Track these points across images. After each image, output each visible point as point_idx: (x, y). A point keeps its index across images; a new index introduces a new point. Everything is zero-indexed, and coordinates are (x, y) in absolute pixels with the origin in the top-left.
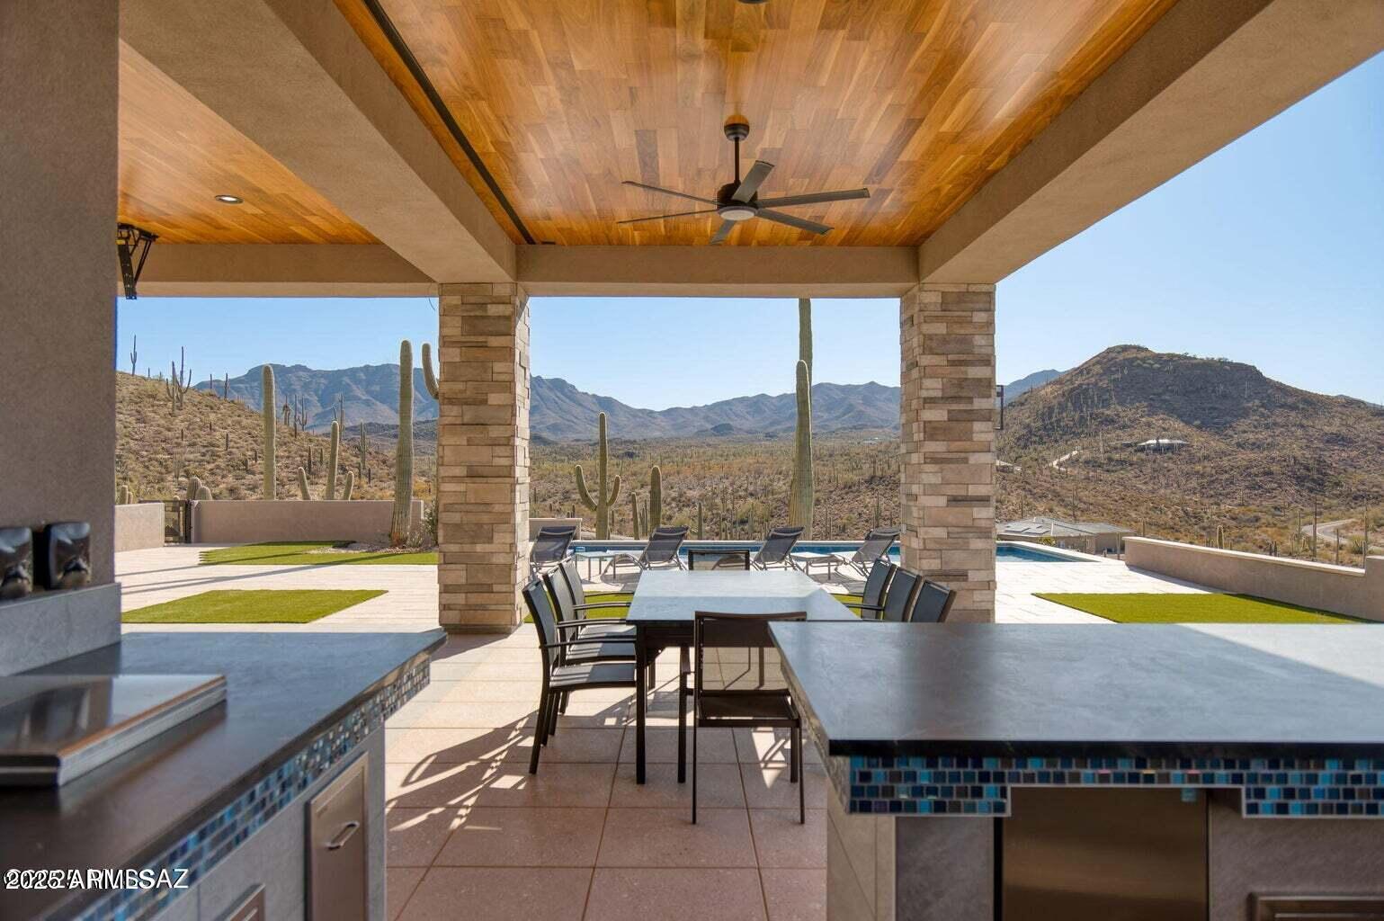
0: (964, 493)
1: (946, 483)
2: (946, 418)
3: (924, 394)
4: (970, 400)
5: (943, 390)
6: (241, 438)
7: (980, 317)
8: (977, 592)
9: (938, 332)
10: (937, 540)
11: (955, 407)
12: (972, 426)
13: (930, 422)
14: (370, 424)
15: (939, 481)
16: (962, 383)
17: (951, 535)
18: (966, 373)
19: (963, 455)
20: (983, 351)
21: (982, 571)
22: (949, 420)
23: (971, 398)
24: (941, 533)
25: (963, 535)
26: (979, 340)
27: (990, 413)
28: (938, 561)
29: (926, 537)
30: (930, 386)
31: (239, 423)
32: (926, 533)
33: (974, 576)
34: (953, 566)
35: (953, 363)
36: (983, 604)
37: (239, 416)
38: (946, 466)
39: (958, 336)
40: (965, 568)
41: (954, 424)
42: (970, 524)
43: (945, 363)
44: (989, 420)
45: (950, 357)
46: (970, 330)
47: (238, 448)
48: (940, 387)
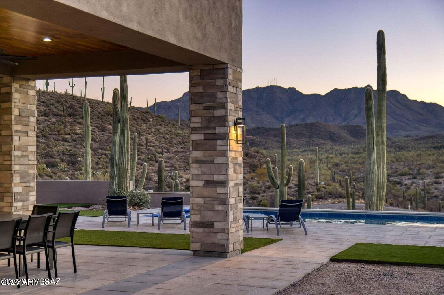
0: (212, 179)
1: (203, 174)
2: (202, 138)
3: (192, 125)
4: (214, 128)
5: (201, 123)
6: (157, 140)
7: (220, 82)
8: (219, 234)
9: (198, 91)
10: (198, 205)
11: (207, 132)
12: (216, 142)
13: (195, 140)
14: (258, 128)
15: (200, 173)
16: (211, 119)
17: (206, 202)
18: (212, 113)
19: (211, 158)
20: (221, 101)
21: (222, 223)
22: (204, 139)
23: (215, 127)
24: (200, 200)
25: (212, 202)
26: (220, 95)
27: (225, 135)
28: (199, 216)
29: (193, 203)
30: (195, 121)
31: (158, 130)
32: (193, 201)
33: (217, 225)
34: (207, 219)
35: (206, 108)
36: (222, 241)
37: (160, 125)
38: (203, 165)
39: (209, 93)
40: (213, 220)
41: (207, 141)
42: (216, 196)
43: (202, 108)
44: (225, 139)
45: (205, 105)
46: (215, 90)
47: (154, 146)
48: (200, 121)
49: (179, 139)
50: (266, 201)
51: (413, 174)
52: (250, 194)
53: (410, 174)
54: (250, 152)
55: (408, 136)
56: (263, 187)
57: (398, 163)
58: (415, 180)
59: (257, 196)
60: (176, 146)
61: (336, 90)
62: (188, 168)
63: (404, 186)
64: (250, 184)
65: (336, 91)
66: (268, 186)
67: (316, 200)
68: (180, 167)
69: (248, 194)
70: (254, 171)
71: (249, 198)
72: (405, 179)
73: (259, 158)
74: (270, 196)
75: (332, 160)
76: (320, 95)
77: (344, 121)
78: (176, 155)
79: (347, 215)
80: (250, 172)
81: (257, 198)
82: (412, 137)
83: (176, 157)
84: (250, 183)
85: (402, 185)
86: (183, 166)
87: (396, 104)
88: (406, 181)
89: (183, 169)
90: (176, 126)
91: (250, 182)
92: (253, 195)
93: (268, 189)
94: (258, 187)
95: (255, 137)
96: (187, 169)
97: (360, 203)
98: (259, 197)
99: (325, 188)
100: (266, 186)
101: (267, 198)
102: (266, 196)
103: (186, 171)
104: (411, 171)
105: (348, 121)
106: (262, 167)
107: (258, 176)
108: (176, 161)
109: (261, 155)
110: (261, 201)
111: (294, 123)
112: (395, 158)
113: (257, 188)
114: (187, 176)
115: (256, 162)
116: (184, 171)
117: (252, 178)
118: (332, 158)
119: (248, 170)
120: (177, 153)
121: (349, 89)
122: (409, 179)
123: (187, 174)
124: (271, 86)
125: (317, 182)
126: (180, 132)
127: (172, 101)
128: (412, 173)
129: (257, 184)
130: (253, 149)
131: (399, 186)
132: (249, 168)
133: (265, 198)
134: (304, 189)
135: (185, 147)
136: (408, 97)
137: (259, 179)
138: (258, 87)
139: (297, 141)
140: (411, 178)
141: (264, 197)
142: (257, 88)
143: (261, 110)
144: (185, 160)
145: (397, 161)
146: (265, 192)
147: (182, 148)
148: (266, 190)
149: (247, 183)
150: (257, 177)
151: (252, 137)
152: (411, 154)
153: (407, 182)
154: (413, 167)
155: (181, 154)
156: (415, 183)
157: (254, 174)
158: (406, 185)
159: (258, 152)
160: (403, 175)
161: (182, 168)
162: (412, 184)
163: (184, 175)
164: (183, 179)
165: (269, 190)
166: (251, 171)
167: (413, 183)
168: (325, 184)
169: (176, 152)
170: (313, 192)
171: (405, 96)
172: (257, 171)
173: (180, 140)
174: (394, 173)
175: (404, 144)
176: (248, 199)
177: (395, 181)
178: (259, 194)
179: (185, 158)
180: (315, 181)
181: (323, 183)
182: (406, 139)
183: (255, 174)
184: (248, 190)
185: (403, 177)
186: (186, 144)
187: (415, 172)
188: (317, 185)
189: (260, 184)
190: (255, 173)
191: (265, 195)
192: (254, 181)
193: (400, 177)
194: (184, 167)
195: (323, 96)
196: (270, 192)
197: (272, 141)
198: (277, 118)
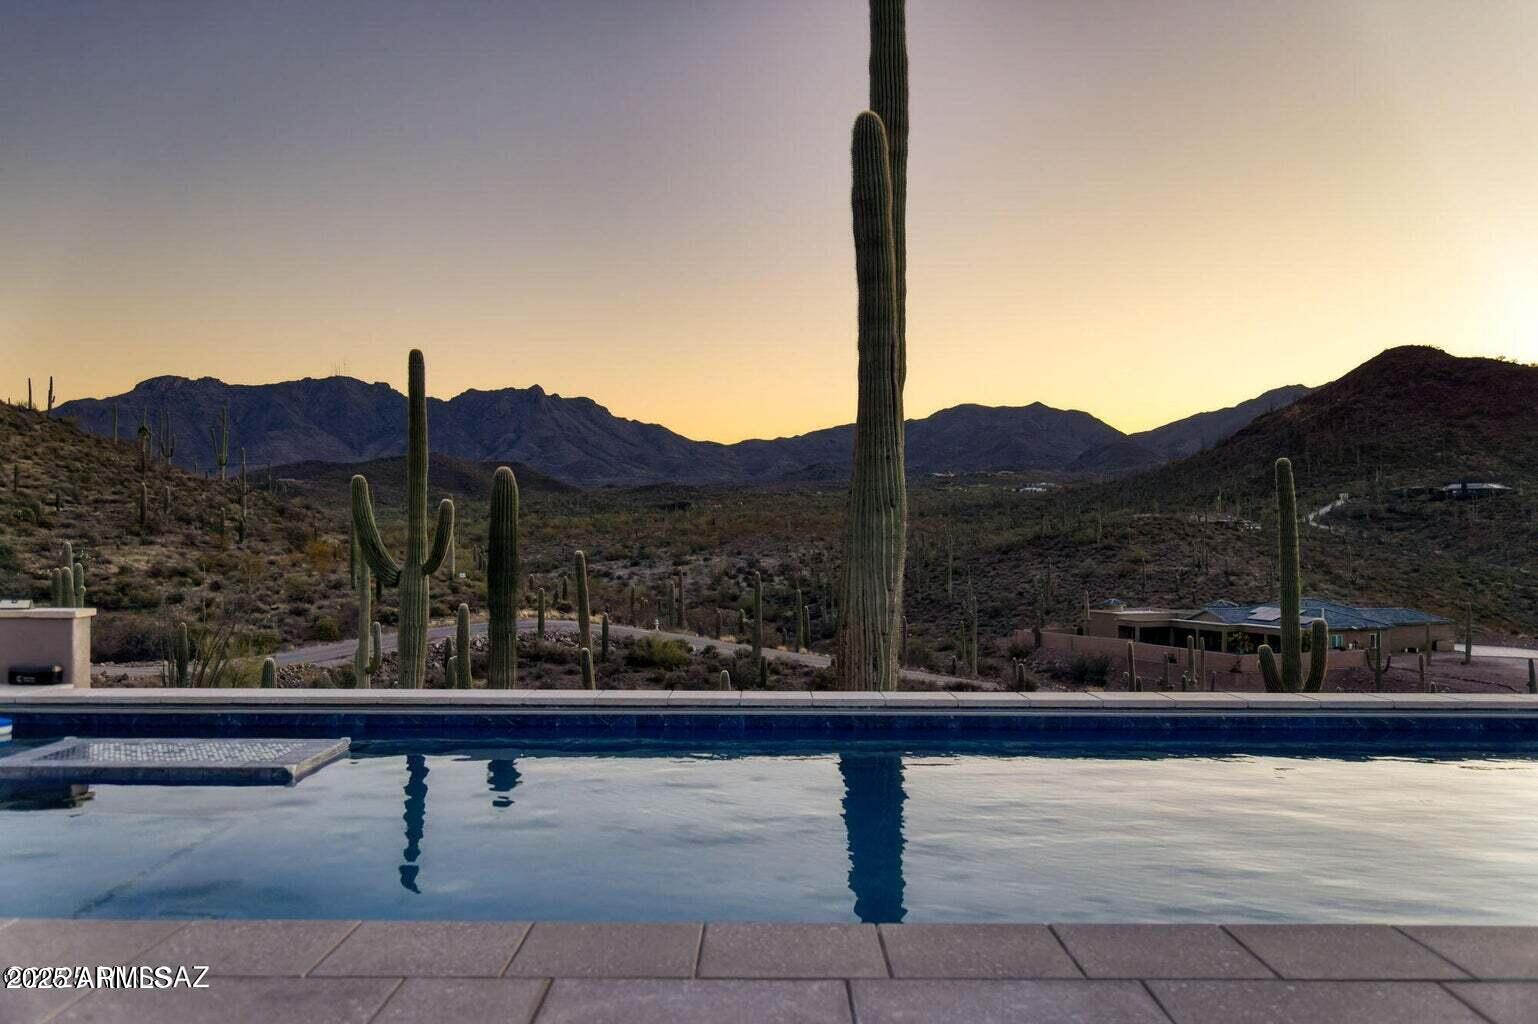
6: (48, 473)
14: (308, 463)
31: (54, 450)
37: (62, 441)
47: (36, 487)
49: (109, 473)
50: (329, 618)
51: (631, 558)
52: (289, 602)
53: (625, 557)
54: (289, 505)
55: (610, 486)
56: (323, 585)
57: (601, 536)
58: (635, 569)
59: (307, 606)
60: (98, 488)
61: (471, 392)
62: (126, 541)
63: (616, 581)
64: (290, 578)
65: (471, 395)
66: (334, 583)
67: (450, 615)
68: (107, 538)
69: (284, 602)
70: (299, 548)
71: (287, 611)
72: (618, 568)
73: (310, 520)
74: (339, 607)
75: (467, 530)
76: (439, 401)
77: (488, 455)
78: (96, 509)
79: (856, 723)
80: (290, 551)
81: (306, 610)
82: (619, 488)
83: (98, 513)
84: (290, 575)
85: (612, 579)
86: (112, 535)
87: (588, 423)
88: (620, 570)
89: (115, 543)
90: (105, 445)
91: (289, 572)
92: (295, 605)
93: (334, 591)
94: (310, 584)
95: (301, 482)
96: (125, 544)
97: (552, 619)
98: (313, 609)
99: (469, 586)
100: (330, 581)
101: (333, 610)
102: (330, 607)
103: (121, 547)
104: (626, 550)
105: (495, 454)
106: (318, 539)
107: (308, 558)
108: (94, 522)
109: (317, 515)
110: (316, 619)
111: (385, 454)
112: (594, 525)
113: (306, 587)
114: (123, 559)
115: (304, 527)
116: (115, 547)
117: (294, 565)
118: (467, 525)
119: (283, 545)
120: (99, 505)
121: (497, 391)
122: (625, 567)
123: (123, 556)
124: (337, 378)
125: (451, 574)
126: (115, 457)
127: (108, 400)
128: (629, 554)
129: (306, 578)
130: (297, 501)
131: (605, 580)
132: (286, 542)
133: (328, 611)
134: (513, 583)
135: (124, 490)
136: (610, 411)
137: (309, 567)
138: (309, 378)
139: (392, 491)
140: (629, 564)
141: (323, 610)
142: (308, 380)
143: (315, 427)
144: (120, 520)
145: (598, 531)
146: (325, 597)
147: (114, 493)
148: (330, 592)
149: (281, 576)
150: (307, 563)
151: (293, 480)
152: (623, 518)
153: (621, 573)
154: (630, 543)
155: (109, 508)
156: (637, 575)
157: (298, 555)
158: (619, 578)
159: (308, 508)
160: (611, 558)
161: (111, 541)
162: (630, 578)
163: (114, 558)
164: (111, 566)
165: (337, 592)
166: (292, 547)
167: (634, 573)
168: (468, 577)
169: (96, 501)
170: (443, 595)
171: (604, 410)
172: (307, 549)
173: (111, 475)
174: (595, 555)
175: (606, 501)
176: (285, 613)
177: (599, 571)
178: (311, 601)
179: (121, 516)
180: (445, 570)
181: (463, 575)
182: (607, 490)
183: (303, 555)
184: (282, 592)
185: (613, 562)
186: (126, 483)
187: (636, 552)
188: (451, 579)
189: (314, 579)
190: (302, 552)
191: (326, 603)
192: (298, 572)
193: (607, 563)
194: (116, 537)
195: (446, 402)
196: (339, 597)
197: (339, 490)
198: (351, 445)
